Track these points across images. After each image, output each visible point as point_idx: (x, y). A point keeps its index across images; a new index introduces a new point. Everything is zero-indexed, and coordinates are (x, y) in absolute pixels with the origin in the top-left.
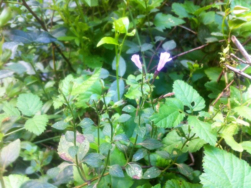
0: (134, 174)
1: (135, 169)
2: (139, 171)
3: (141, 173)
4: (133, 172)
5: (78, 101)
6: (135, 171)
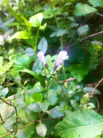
0: (40, 132)
1: (42, 128)
2: (45, 130)
3: (45, 132)
4: (40, 130)
5: (12, 71)
6: (42, 130)
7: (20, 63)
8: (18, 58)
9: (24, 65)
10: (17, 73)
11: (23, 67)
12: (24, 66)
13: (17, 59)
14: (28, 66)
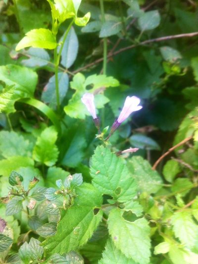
7: (17, 86)
8: (11, 73)
9: (25, 89)
10: (11, 106)
11: (22, 92)
12: (24, 91)
13: (9, 75)
14: (33, 91)
